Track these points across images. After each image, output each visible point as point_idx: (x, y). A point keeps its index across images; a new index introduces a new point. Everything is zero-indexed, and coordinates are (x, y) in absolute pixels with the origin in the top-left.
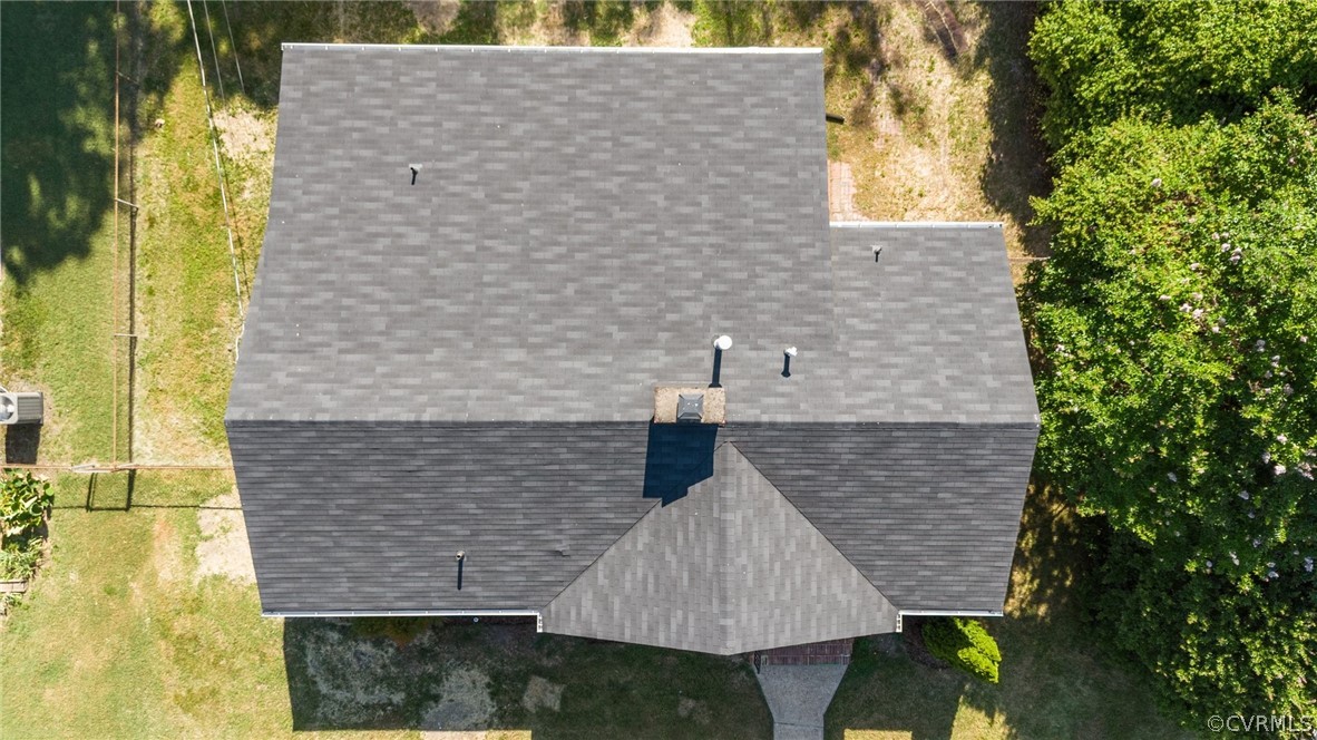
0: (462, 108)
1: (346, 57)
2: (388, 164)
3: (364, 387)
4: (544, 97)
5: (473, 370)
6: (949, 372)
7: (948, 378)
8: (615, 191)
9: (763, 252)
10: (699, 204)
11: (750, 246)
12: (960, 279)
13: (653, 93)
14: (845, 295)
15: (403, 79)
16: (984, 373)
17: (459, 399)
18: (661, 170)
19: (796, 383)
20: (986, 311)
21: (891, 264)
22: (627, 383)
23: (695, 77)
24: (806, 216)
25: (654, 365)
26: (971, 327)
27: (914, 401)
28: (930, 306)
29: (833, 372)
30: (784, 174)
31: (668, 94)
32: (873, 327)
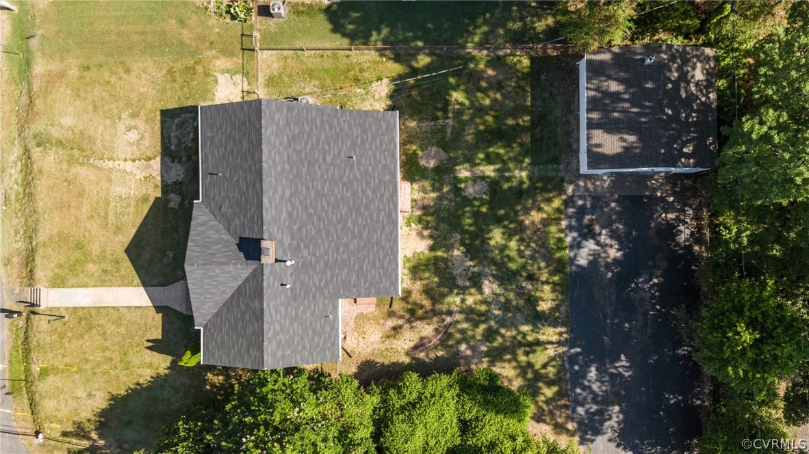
0: (376, 173)
1: (394, 133)
2: (355, 148)
3: (275, 143)
4: (381, 200)
5: (282, 179)
6: (283, 340)
7: (281, 339)
8: (348, 226)
9: (326, 276)
10: (343, 254)
11: (328, 272)
12: (319, 345)
13: (383, 238)
14: (312, 305)
15: (386, 153)
16: (283, 352)
17: (271, 175)
18: (356, 241)
19: (278, 288)
20: (306, 354)
21: (324, 321)
22: (278, 231)
23: (389, 252)
24: (339, 291)
25: (285, 240)
26: (300, 348)
27: (272, 328)
28: (308, 334)
29: (283, 301)
30: (354, 283)
31: (383, 243)
32: (300, 315)
